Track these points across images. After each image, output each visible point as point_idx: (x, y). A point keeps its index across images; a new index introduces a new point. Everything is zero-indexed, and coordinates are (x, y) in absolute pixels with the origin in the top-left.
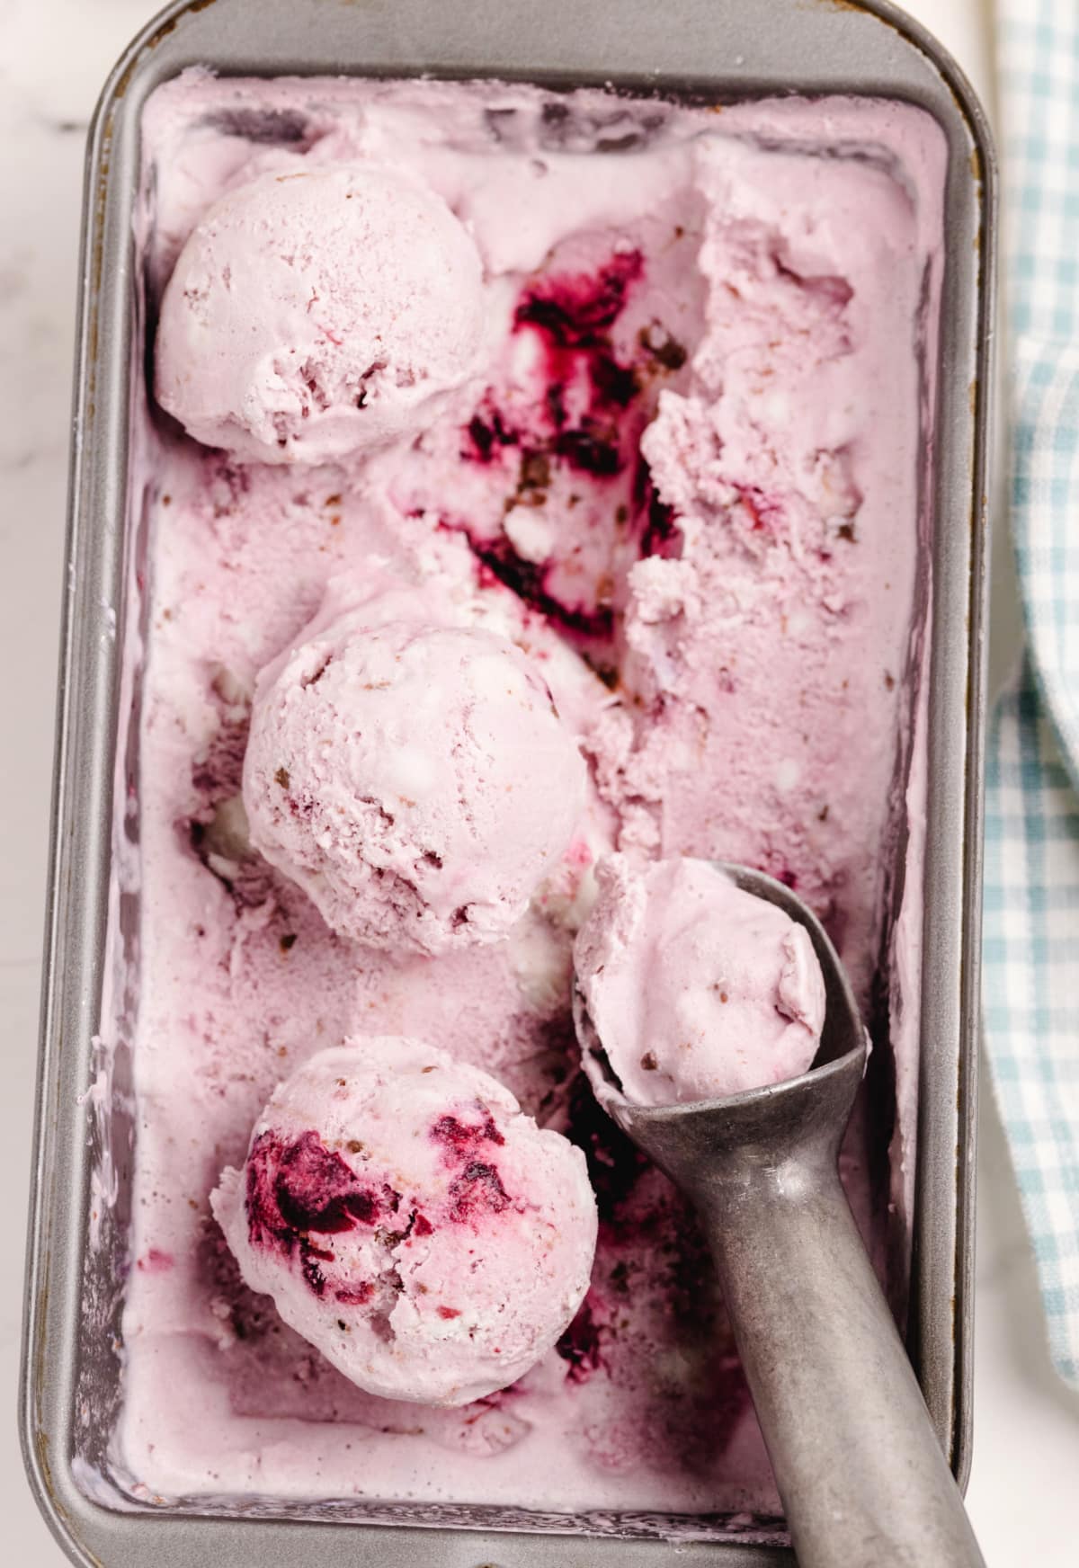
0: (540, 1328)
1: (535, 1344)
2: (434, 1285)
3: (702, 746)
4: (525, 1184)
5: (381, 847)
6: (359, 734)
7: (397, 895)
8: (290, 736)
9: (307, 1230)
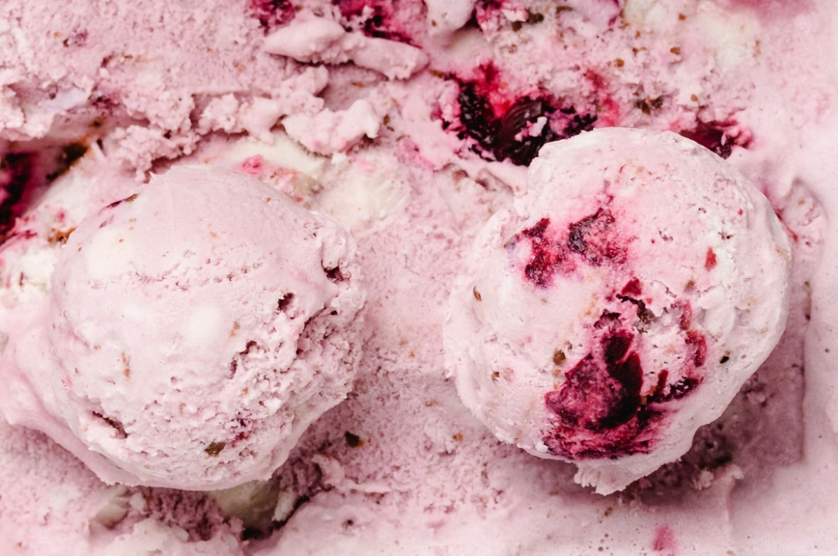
0: (716, 174)
1: (730, 178)
2: (686, 275)
3: (138, 59)
4: (584, 196)
5: (278, 351)
6: (173, 379)
7: (317, 335)
8: (175, 445)
9: (639, 397)
